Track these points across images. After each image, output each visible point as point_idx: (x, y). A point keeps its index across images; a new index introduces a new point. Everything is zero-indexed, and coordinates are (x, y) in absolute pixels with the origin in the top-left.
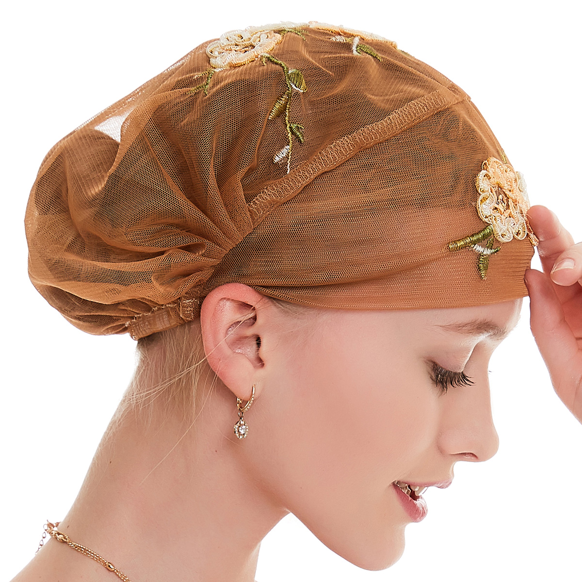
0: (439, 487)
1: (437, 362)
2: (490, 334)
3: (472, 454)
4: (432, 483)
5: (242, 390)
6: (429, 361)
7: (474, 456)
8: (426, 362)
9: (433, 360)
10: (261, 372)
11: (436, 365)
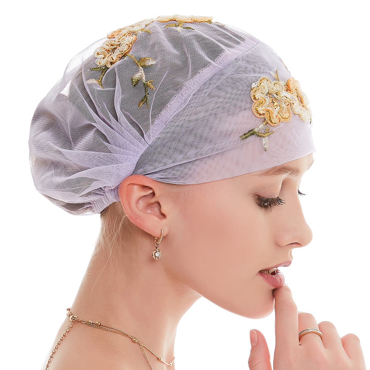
0: (284, 266)
1: (260, 195)
2: (288, 173)
3: (297, 243)
4: (279, 264)
5: (156, 232)
6: (255, 195)
7: (298, 244)
8: (253, 196)
9: (257, 194)
10: (164, 221)
11: (260, 196)
